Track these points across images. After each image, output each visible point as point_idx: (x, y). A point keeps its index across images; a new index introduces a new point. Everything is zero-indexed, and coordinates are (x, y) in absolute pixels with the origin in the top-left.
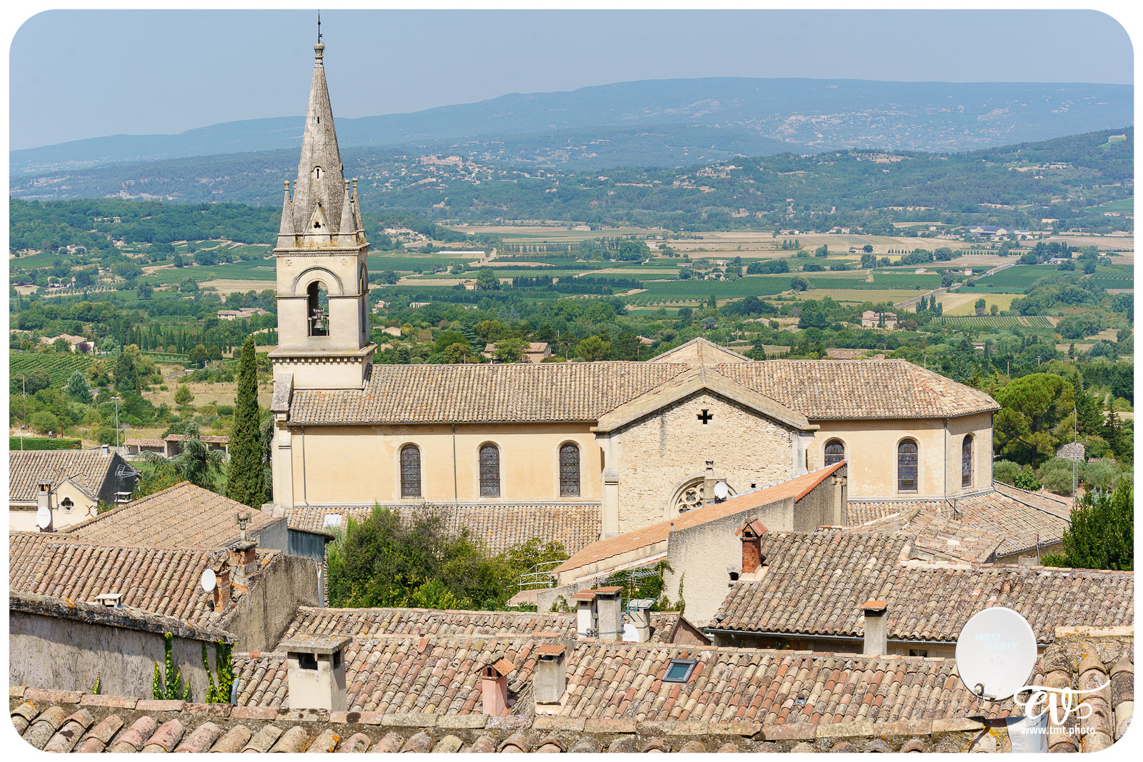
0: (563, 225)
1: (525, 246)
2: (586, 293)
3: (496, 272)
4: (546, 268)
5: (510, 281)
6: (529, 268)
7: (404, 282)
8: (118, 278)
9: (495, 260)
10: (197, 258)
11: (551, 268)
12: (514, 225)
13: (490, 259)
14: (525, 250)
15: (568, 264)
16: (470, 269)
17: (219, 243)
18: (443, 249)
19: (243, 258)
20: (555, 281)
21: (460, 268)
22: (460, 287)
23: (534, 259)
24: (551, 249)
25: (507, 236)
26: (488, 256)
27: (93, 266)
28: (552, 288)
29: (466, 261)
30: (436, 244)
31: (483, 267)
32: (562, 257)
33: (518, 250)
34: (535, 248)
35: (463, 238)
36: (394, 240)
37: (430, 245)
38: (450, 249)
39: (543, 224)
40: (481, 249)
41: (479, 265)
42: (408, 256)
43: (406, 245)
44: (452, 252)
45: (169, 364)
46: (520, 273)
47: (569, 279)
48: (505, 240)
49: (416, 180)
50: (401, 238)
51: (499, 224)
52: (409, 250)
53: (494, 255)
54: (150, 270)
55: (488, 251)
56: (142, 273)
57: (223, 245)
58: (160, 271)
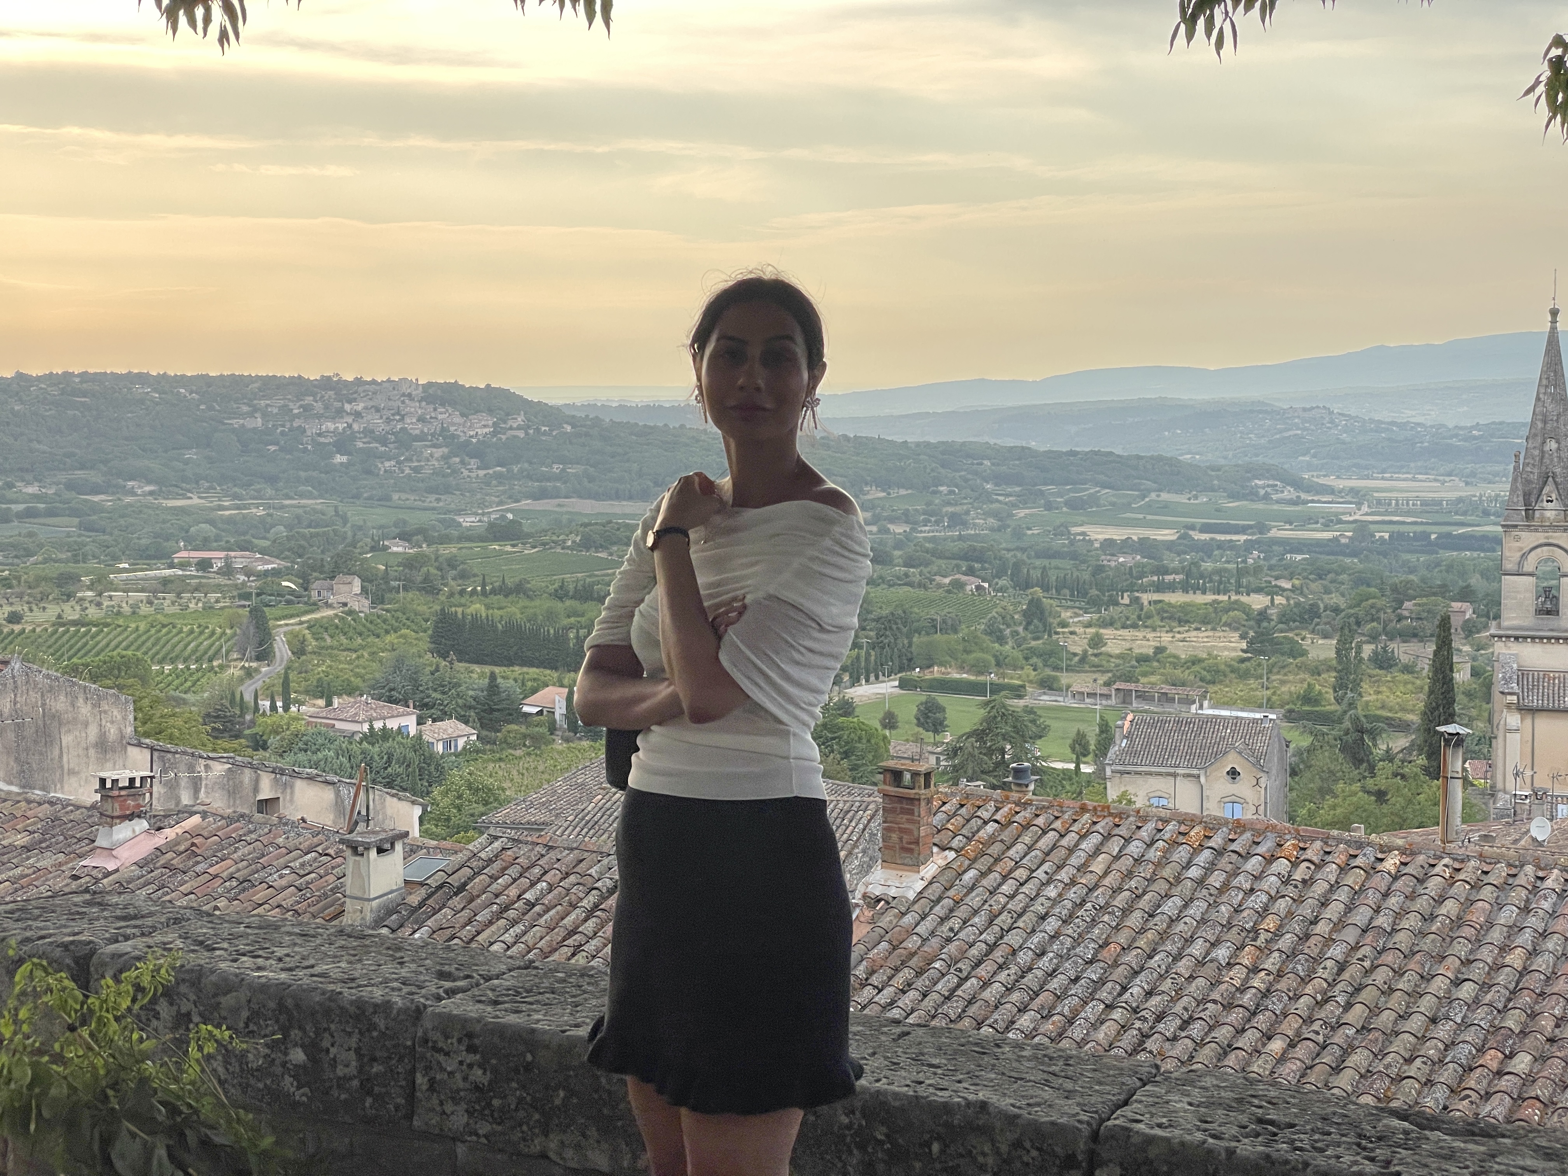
0: (1436, 480)
1: (1397, 501)
2: (1469, 550)
3: (1372, 527)
4: (1422, 523)
5: (1386, 536)
6: (1403, 523)
7: (1274, 533)
8: (991, 521)
9: (1367, 514)
10: (1067, 503)
11: (1427, 524)
12: (1383, 479)
13: (1361, 512)
14: (1397, 504)
15: (1446, 520)
16: (1340, 522)
17: (1087, 489)
18: (1313, 501)
19: (1113, 504)
20: (1433, 537)
21: (1331, 521)
22: (1336, 540)
23: (1408, 513)
24: (1424, 503)
25: (1379, 490)
26: (1359, 509)
27: (965, 507)
28: (1430, 543)
29: (1336, 514)
30: (1304, 496)
31: (1355, 521)
32: (1437, 512)
33: (1390, 504)
34: (1408, 504)
35: (1331, 491)
36: (1262, 492)
37: (1298, 497)
38: (1319, 502)
39: (1414, 479)
40: (1351, 503)
41: (1351, 519)
42: (1275, 507)
43: (1274, 497)
44: (1322, 505)
45: (1068, 607)
46: (1396, 528)
47: (1449, 535)
48: (1376, 494)
49: (1281, 431)
50: (1269, 490)
51: (1367, 477)
52: (1278, 502)
53: (1365, 508)
54: (1022, 513)
55: (1359, 504)
56: (1014, 515)
57: (1092, 491)
58: (1031, 515)
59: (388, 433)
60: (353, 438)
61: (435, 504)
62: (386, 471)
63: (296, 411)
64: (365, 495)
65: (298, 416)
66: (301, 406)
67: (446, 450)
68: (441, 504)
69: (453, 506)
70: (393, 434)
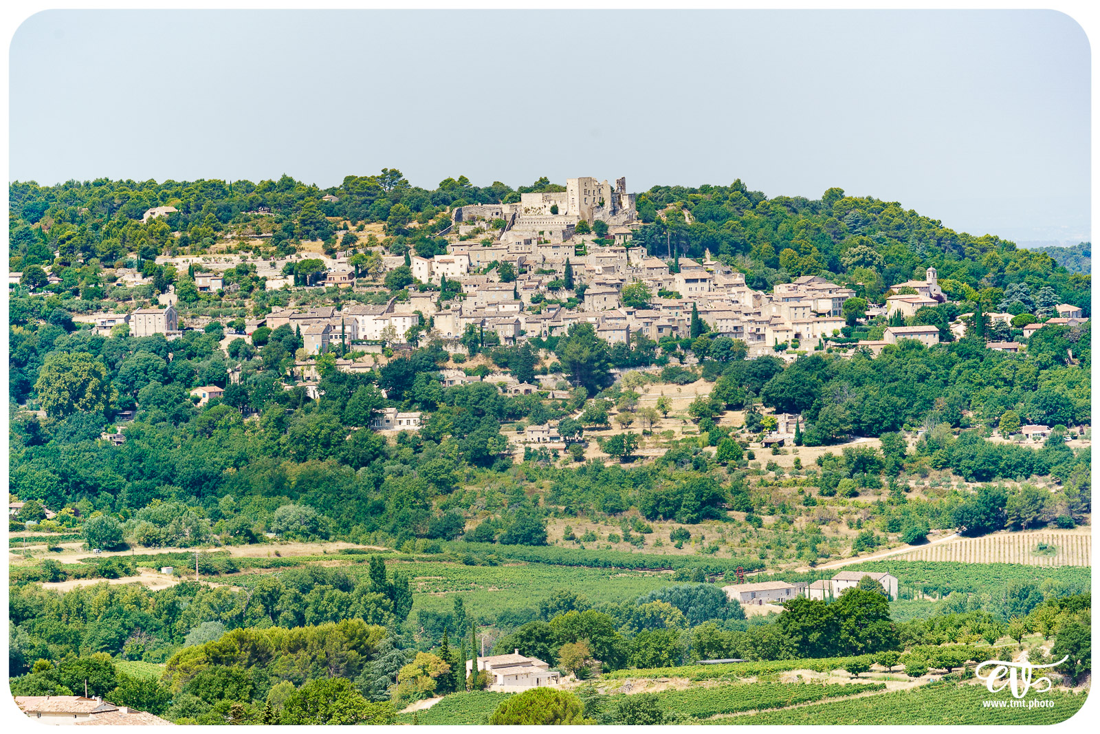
59: (538, 343)
60: (435, 358)
61: (670, 551)
62: (529, 455)
63: (275, 284)
64: (469, 527)
65: (281, 299)
66: (290, 270)
67: (704, 389)
68: (689, 549)
69: (723, 555)
70: (551, 345)
